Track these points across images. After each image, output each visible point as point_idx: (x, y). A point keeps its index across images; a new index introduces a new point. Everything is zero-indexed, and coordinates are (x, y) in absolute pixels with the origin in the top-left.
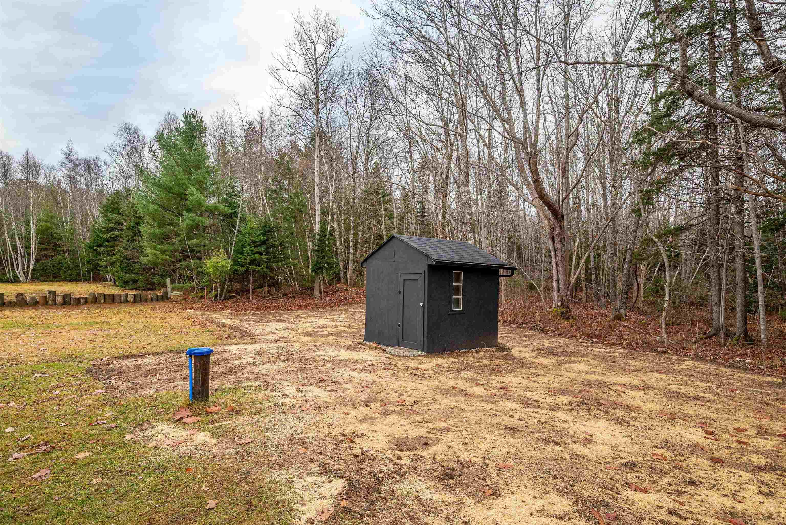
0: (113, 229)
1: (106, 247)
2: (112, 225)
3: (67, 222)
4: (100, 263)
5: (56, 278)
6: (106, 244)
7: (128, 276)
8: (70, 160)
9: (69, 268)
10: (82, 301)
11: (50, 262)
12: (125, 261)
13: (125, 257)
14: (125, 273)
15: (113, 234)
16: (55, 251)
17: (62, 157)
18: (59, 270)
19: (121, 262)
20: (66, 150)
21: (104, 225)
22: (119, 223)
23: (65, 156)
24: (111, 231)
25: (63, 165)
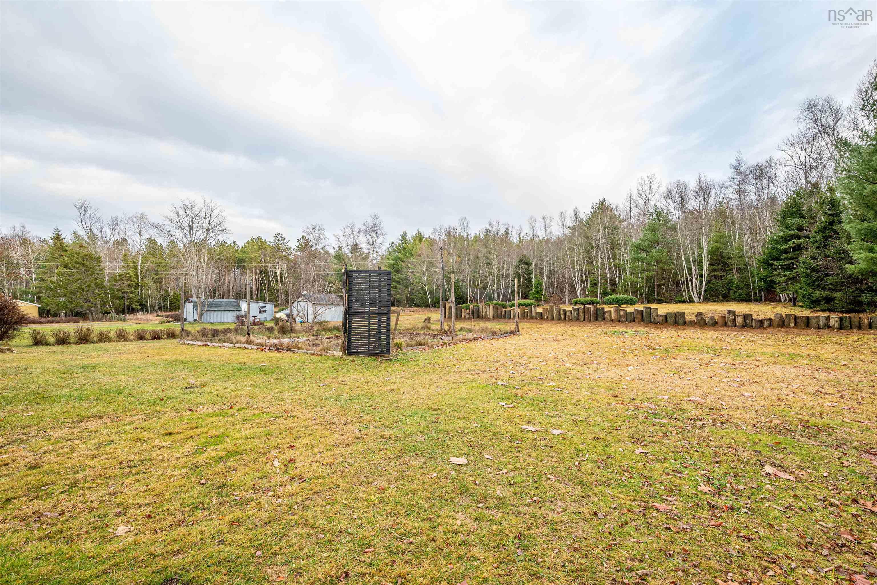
0: (792, 237)
1: (785, 259)
2: (793, 232)
3: (735, 239)
4: (777, 279)
5: (726, 298)
6: (785, 256)
7: (817, 294)
8: (739, 173)
9: (738, 287)
10: (766, 324)
11: (719, 282)
12: (814, 274)
13: (814, 270)
14: (813, 289)
15: (794, 243)
16: (725, 271)
17: (731, 172)
18: (730, 289)
19: (807, 276)
20: (735, 163)
21: (781, 234)
22: (800, 229)
23: (733, 170)
24: (789, 240)
25: (731, 180)
